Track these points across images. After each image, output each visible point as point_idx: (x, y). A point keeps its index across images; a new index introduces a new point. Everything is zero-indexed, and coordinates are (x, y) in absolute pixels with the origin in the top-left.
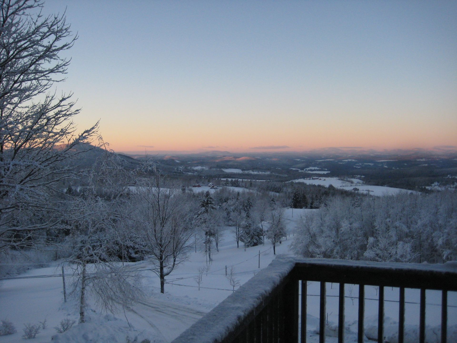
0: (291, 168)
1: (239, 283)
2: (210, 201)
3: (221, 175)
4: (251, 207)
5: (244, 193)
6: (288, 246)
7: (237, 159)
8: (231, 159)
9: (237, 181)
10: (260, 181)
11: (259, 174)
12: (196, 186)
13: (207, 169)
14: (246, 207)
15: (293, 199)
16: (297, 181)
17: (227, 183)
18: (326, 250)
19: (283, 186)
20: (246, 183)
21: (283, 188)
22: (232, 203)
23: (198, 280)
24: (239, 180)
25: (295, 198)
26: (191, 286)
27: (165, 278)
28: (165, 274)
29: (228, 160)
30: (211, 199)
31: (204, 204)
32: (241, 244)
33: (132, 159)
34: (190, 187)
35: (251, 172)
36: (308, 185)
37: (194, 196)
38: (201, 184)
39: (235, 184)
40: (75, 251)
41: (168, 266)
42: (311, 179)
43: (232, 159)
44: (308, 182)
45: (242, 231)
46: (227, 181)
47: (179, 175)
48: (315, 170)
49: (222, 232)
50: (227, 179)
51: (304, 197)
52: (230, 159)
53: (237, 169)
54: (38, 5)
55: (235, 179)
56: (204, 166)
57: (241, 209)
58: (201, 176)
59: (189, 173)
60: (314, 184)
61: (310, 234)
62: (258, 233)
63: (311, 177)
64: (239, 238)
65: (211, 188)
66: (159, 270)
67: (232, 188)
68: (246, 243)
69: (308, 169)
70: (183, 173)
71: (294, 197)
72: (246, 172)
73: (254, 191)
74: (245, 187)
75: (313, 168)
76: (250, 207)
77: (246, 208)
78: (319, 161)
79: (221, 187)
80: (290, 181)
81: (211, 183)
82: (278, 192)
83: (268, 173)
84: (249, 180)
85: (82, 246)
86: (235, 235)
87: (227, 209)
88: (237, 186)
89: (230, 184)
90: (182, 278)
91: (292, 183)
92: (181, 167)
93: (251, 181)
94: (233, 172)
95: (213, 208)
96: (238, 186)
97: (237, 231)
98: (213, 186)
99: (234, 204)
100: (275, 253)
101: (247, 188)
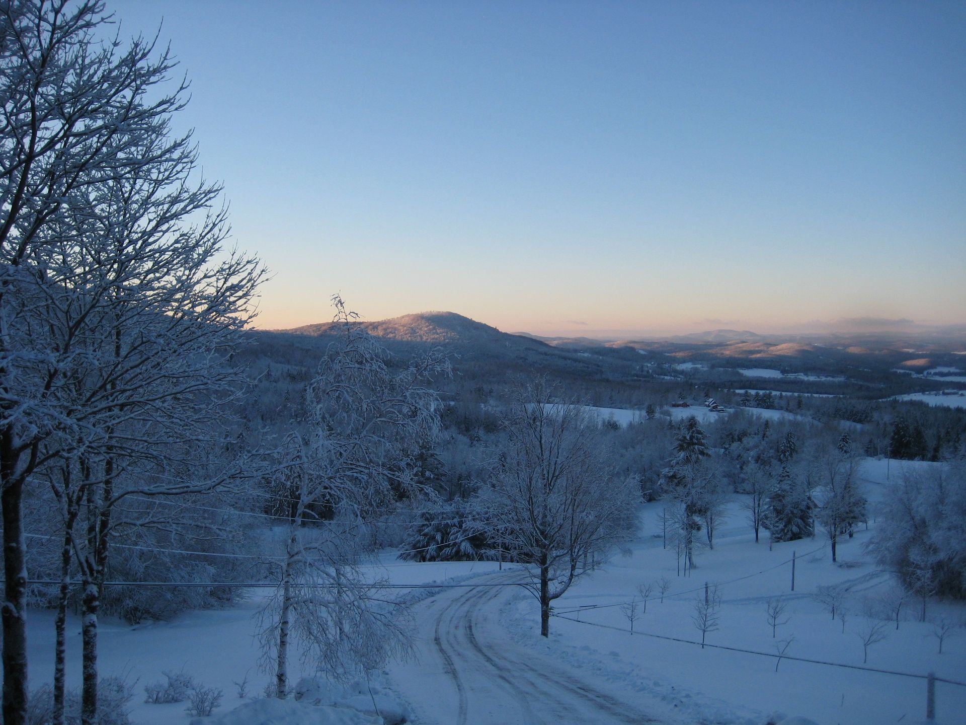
0: (894, 370)
1: (717, 624)
2: (697, 439)
3: (735, 382)
4: (794, 454)
5: (781, 423)
6: (862, 544)
7: (771, 348)
8: (758, 347)
9: (769, 396)
10: (821, 396)
11: (820, 381)
12: (678, 406)
13: (706, 369)
14: (784, 452)
15: (893, 438)
16: (906, 398)
17: (747, 400)
18: (950, 559)
19: (872, 408)
20: (788, 399)
21: (871, 412)
22: (751, 444)
23: (629, 613)
24: (774, 393)
25: (896, 437)
26: (602, 626)
27: (552, 603)
28: (550, 596)
29: (752, 349)
30: (699, 434)
31: (684, 445)
32: (764, 533)
33: (547, 345)
34: (666, 408)
35: (802, 377)
36: (932, 408)
37: (671, 426)
38: (689, 401)
39: (765, 403)
40: (409, 535)
41: (560, 579)
42: (939, 395)
43: (760, 349)
44: (932, 400)
45: (766, 507)
46: (746, 394)
47: (645, 381)
48: (949, 374)
49: (722, 506)
50: (747, 392)
51: (919, 434)
52: (757, 349)
53: (772, 369)
54: (103, 19)
55: (764, 391)
56: (700, 362)
57: (772, 457)
58: (691, 384)
59: (666, 377)
60: (946, 405)
61: (913, 518)
62: (802, 511)
63: (940, 390)
64: (759, 522)
65: (711, 411)
66: (539, 586)
67: (755, 411)
68: (773, 534)
69: (933, 371)
70: (653, 377)
71: (895, 434)
72: (791, 376)
73: (805, 419)
74: (787, 410)
75: (945, 370)
76: (791, 455)
77: (782, 456)
78: (959, 353)
79: (734, 407)
80: (889, 397)
81: (711, 400)
82: (860, 421)
83: (840, 379)
84: (796, 394)
85: (423, 525)
86: (750, 514)
87: (740, 455)
88: (768, 407)
89: (753, 403)
90: (595, 607)
91: (895, 401)
92: (649, 365)
93: (799, 396)
94: (762, 377)
95: (702, 453)
96: (770, 406)
97: (757, 506)
98: (716, 407)
99: (756, 446)
100: (834, 559)
101: (790, 412)
